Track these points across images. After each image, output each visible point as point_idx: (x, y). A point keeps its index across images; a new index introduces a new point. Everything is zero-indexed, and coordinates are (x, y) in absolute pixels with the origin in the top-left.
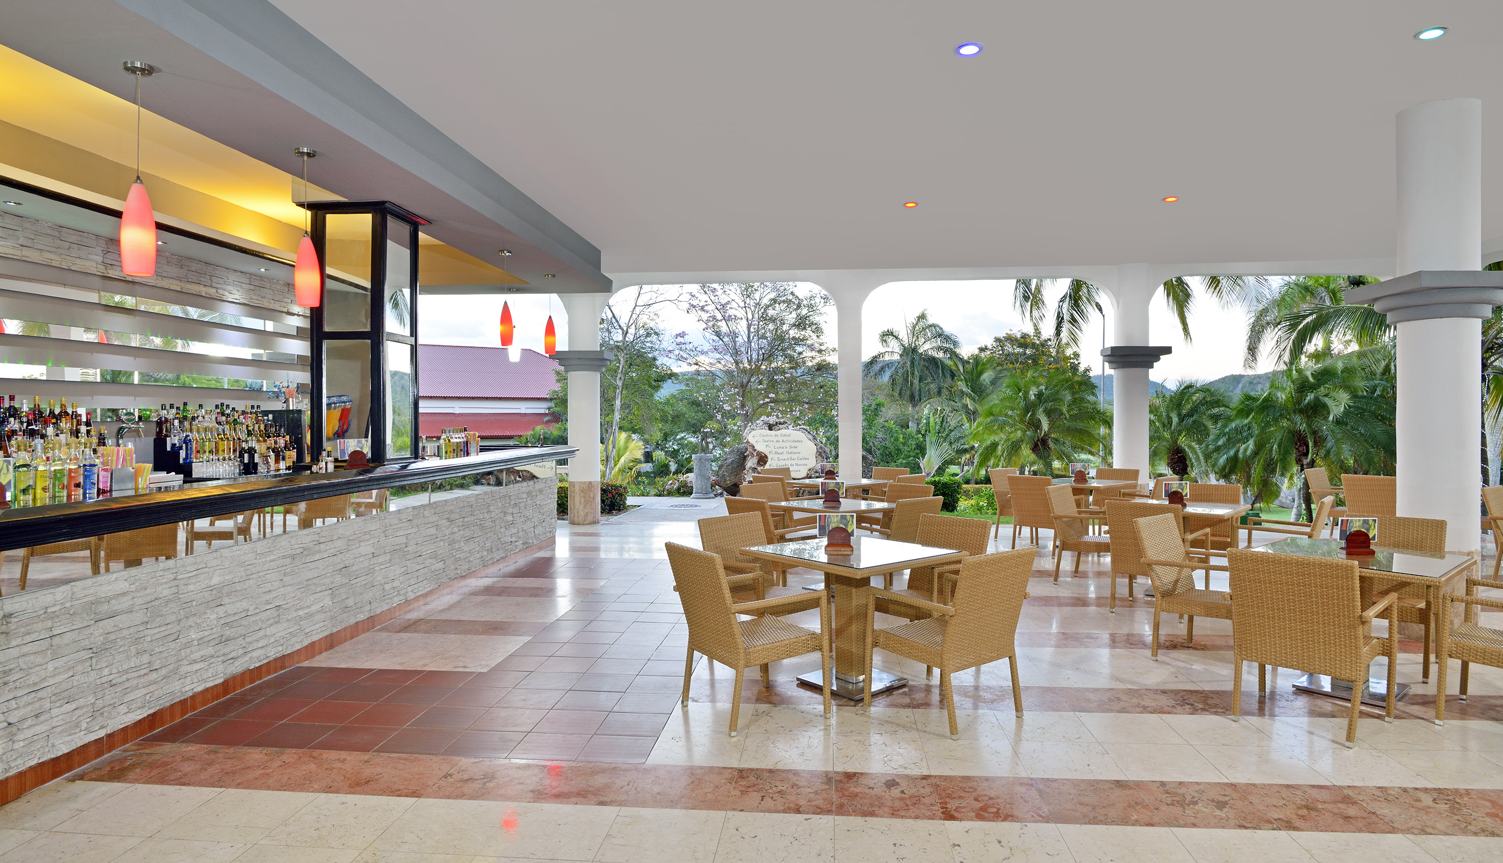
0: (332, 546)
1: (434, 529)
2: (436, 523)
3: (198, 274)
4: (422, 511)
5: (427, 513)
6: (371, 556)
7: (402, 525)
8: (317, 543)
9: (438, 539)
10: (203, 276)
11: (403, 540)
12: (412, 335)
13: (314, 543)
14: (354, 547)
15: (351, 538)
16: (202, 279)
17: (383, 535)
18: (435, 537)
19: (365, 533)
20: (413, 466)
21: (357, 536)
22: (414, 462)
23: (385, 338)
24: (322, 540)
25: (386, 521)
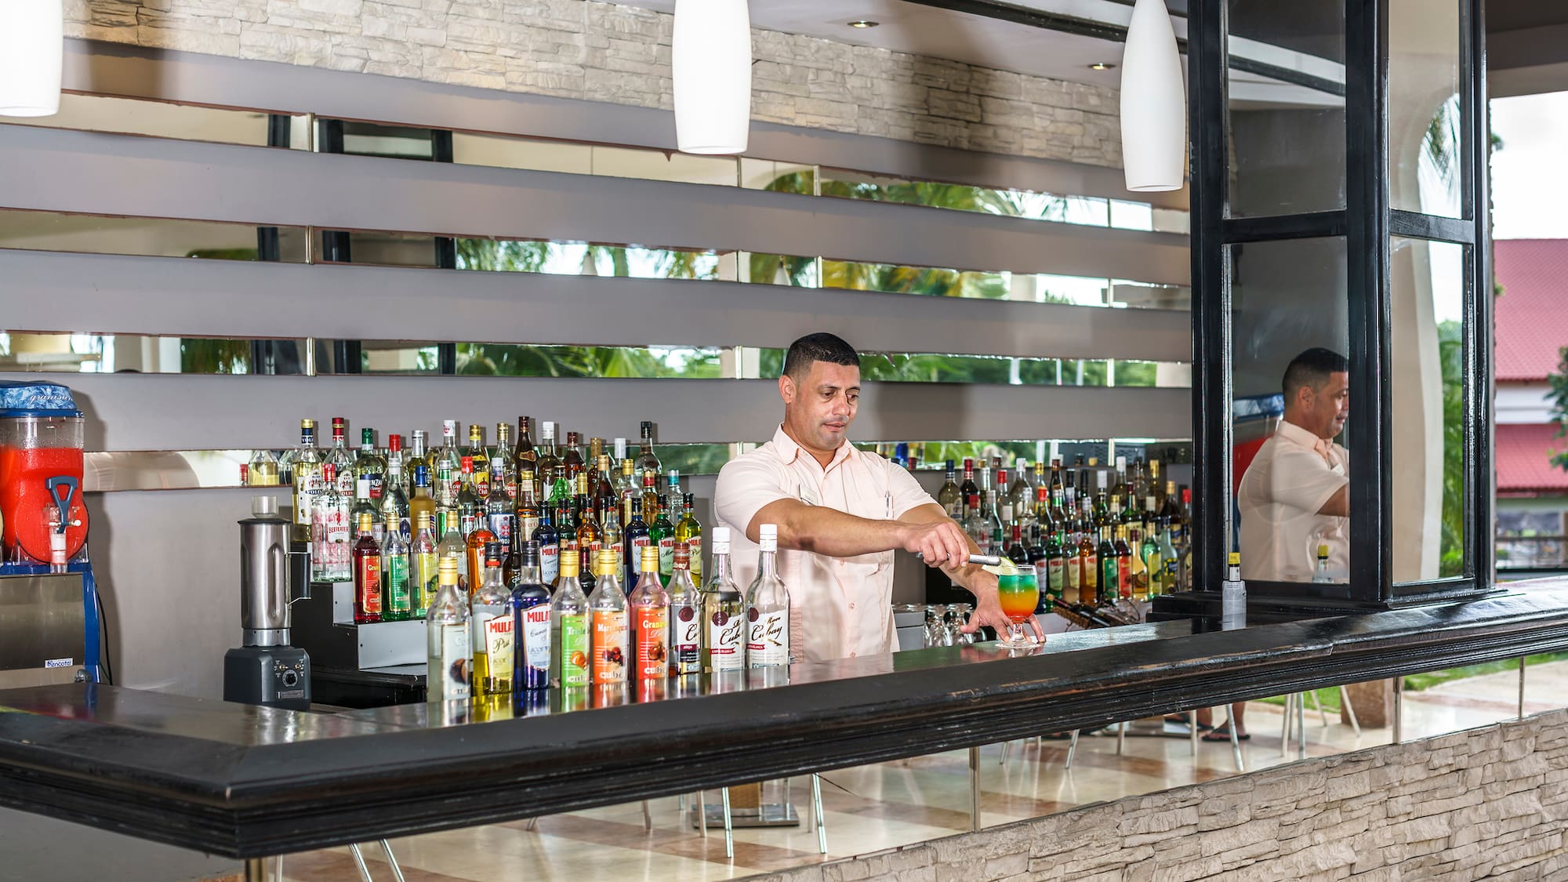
0: (1234, 842)
1: (1534, 797)
2: (1540, 780)
3: (952, 96)
4: (1496, 742)
5: (1512, 751)
6: (1344, 872)
7: (1438, 782)
8: (1192, 830)
9: (1545, 828)
10: (964, 97)
11: (1440, 828)
12: (1466, 216)
13: (1185, 831)
14: (1295, 845)
15: (1287, 819)
16: (961, 106)
17: (1379, 812)
18: (1534, 821)
19: (1328, 807)
20: (1474, 613)
21: (1305, 813)
22: (1476, 598)
23: (1386, 228)
24: (1208, 822)
25: (1391, 771)
